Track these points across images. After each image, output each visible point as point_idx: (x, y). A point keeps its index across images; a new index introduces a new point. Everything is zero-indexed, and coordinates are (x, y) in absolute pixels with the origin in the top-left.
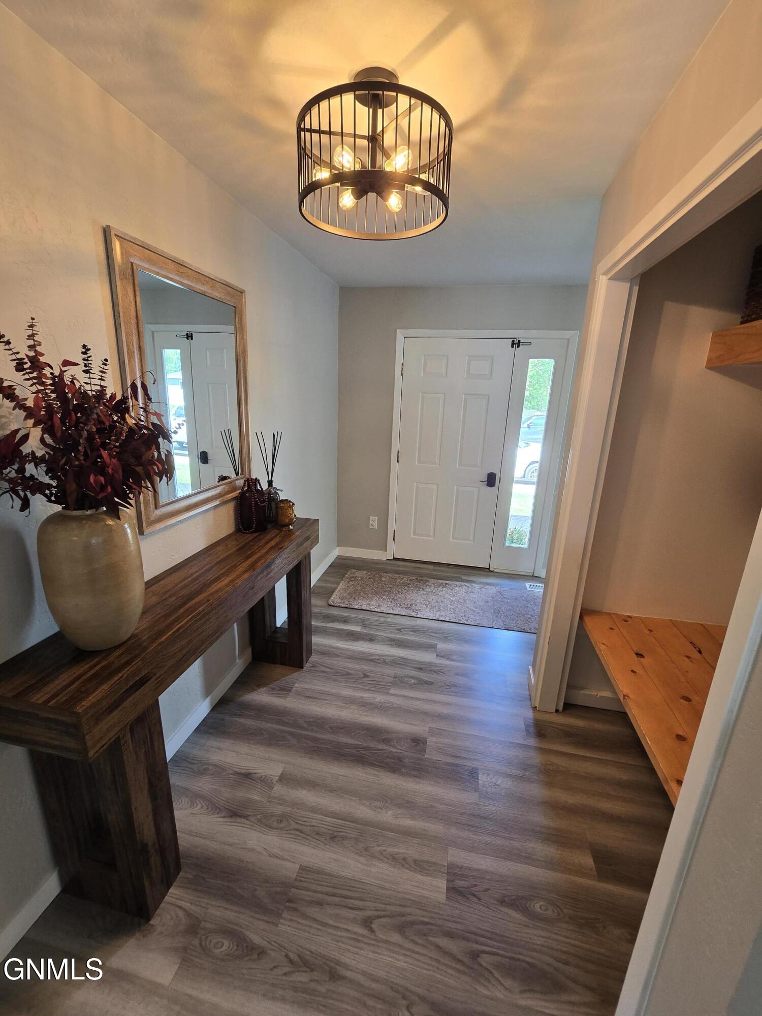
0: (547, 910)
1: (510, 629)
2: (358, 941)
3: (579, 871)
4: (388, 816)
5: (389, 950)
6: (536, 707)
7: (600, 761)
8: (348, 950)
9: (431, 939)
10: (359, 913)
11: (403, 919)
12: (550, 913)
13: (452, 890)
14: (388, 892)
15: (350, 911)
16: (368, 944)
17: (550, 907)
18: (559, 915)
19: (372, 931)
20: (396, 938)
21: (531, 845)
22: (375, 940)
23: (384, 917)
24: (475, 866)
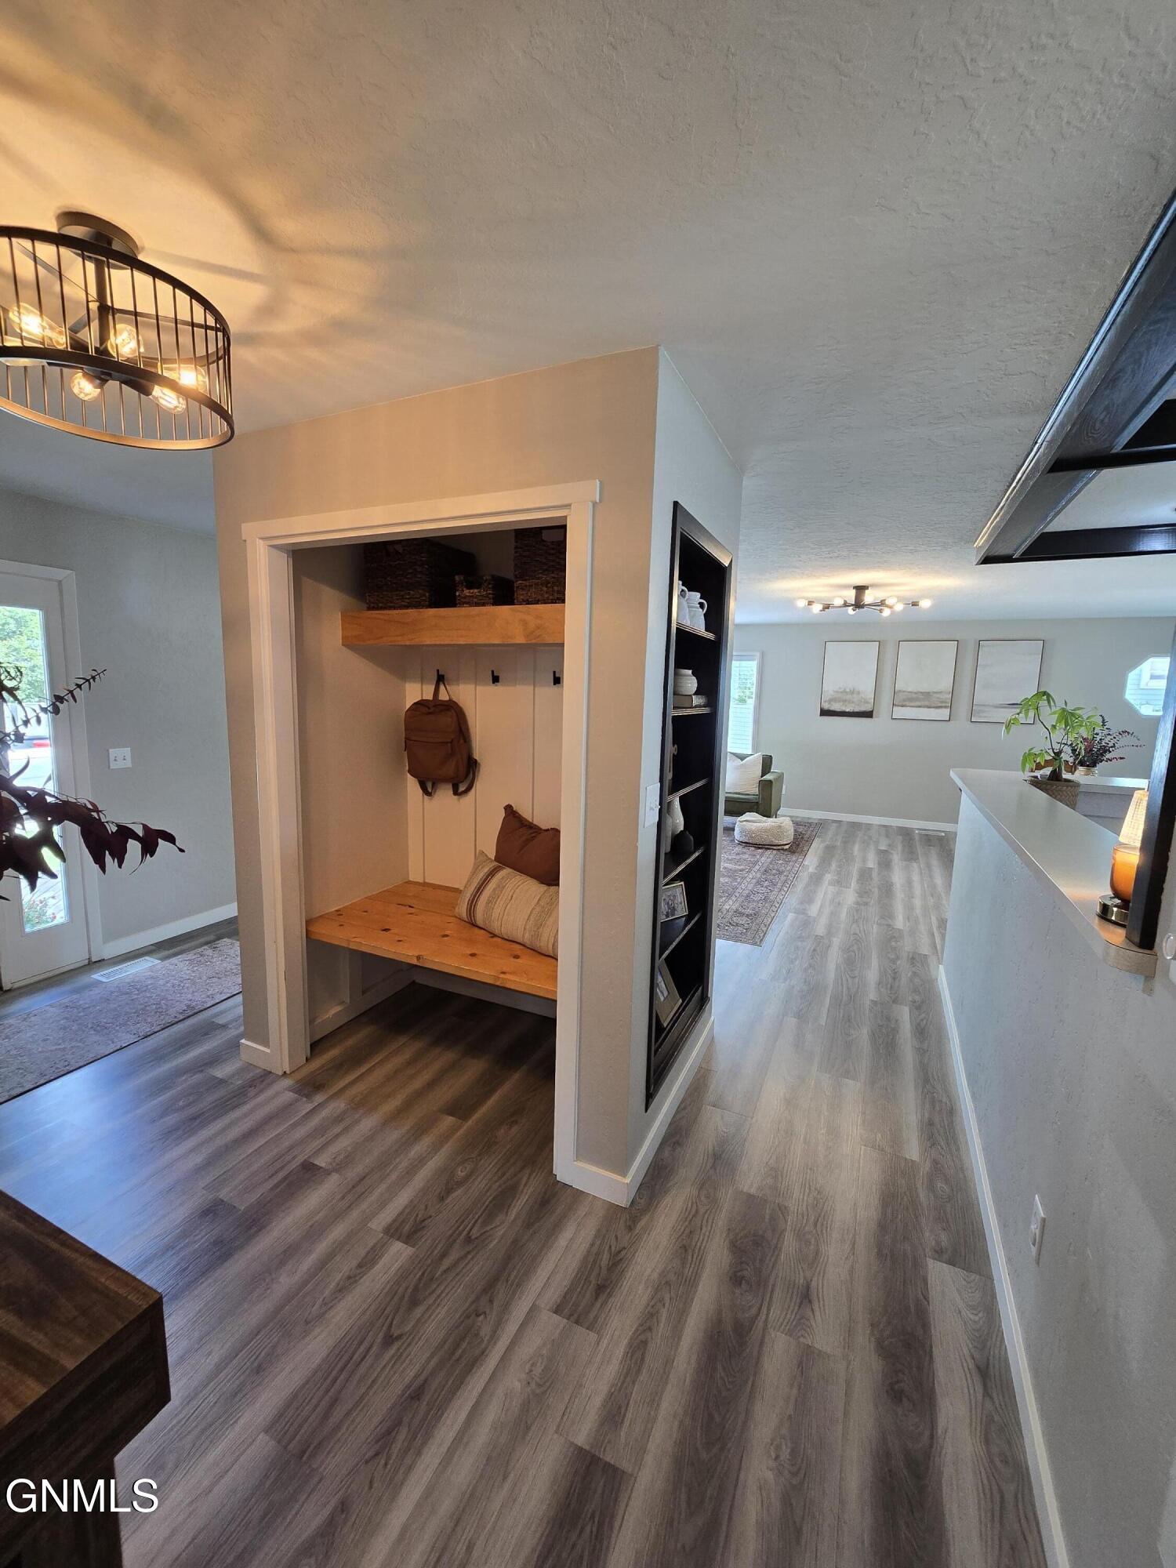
0: (466, 1168)
1: (149, 1034)
2: (402, 1354)
3: (453, 1130)
4: (286, 1281)
5: (425, 1322)
6: (285, 1072)
7: (381, 1062)
8: (404, 1369)
9: (437, 1275)
10: (374, 1348)
11: (406, 1299)
12: (469, 1167)
13: (409, 1239)
14: (373, 1307)
15: (365, 1360)
16: (409, 1344)
17: (466, 1165)
18: (473, 1162)
19: (399, 1337)
20: (418, 1311)
21: (413, 1153)
22: (409, 1336)
23: (393, 1320)
24: (400, 1209)
